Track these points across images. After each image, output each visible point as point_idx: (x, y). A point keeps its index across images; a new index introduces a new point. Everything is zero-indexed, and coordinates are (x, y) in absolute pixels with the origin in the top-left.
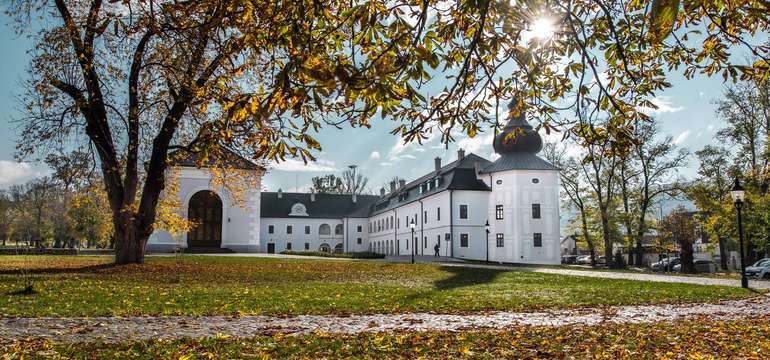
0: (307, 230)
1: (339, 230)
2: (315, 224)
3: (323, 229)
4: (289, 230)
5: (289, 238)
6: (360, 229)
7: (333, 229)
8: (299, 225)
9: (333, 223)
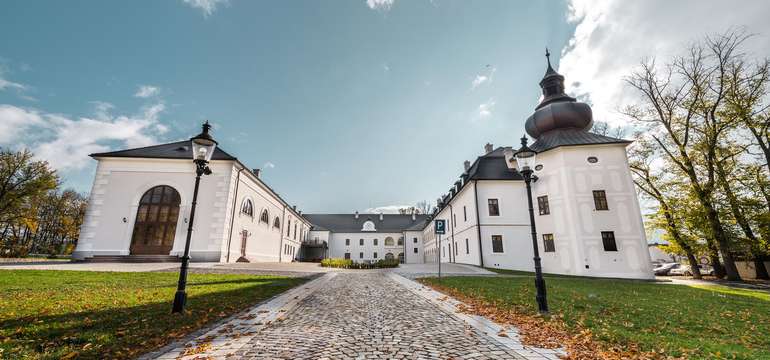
0: (376, 242)
1: (401, 242)
2: (382, 237)
3: (388, 241)
4: (362, 242)
5: (361, 249)
6: (416, 240)
7: (396, 241)
8: (369, 239)
9: (396, 237)
